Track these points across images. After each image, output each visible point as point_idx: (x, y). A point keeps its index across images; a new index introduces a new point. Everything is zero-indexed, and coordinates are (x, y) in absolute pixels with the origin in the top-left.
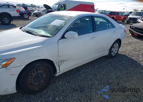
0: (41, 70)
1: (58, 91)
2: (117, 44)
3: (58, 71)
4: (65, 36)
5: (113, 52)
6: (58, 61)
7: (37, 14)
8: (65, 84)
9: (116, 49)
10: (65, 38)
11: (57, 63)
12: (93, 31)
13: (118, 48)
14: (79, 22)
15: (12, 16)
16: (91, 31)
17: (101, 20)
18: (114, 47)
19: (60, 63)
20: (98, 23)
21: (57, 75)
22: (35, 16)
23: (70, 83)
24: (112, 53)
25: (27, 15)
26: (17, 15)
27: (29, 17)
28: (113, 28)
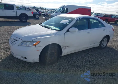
0: (54, 50)
1: (62, 66)
2: (106, 39)
3: (63, 53)
4: (69, 30)
5: (102, 44)
6: (63, 46)
7: (45, 15)
8: (66, 62)
9: (105, 43)
10: (69, 32)
11: (63, 47)
12: (89, 28)
13: (107, 42)
14: (78, 22)
15: (29, 16)
16: (87, 28)
17: (95, 21)
18: (104, 41)
19: (65, 48)
20: (93, 23)
21: (62, 55)
22: (43, 16)
23: (70, 62)
24: (102, 46)
25: (38, 16)
26: (32, 15)
27: (39, 17)
28: (103, 27)
